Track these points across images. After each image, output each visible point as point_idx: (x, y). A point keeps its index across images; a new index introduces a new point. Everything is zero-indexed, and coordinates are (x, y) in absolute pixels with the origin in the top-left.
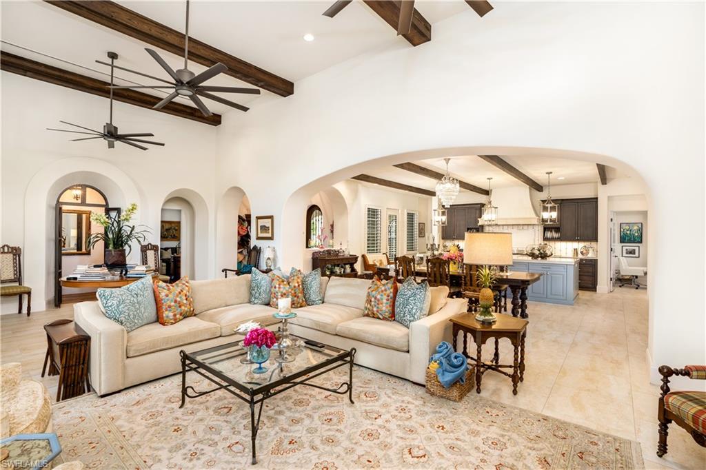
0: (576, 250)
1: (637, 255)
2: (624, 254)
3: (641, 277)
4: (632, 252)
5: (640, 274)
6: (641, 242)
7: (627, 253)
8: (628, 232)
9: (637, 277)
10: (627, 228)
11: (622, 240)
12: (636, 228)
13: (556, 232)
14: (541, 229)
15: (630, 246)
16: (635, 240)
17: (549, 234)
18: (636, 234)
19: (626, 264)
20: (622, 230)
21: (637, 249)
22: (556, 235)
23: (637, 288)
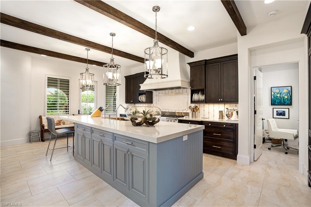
0: (221, 112)
1: (287, 116)
2: (275, 116)
3: (291, 140)
4: (283, 114)
5: (290, 138)
6: (290, 104)
7: (277, 115)
8: (279, 95)
9: (286, 140)
10: (278, 91)
11: (273, 103)
12: (285, 91)
13: (203, 94)
14: (189, 91)
15: (281, 108)
16: (285, 102)
17: (196, 97)
18: (286, 97)
19: (276, 126)
20: (273, 93)
21: (287, 111)
22: (202, 97)
23: (286, 153)
